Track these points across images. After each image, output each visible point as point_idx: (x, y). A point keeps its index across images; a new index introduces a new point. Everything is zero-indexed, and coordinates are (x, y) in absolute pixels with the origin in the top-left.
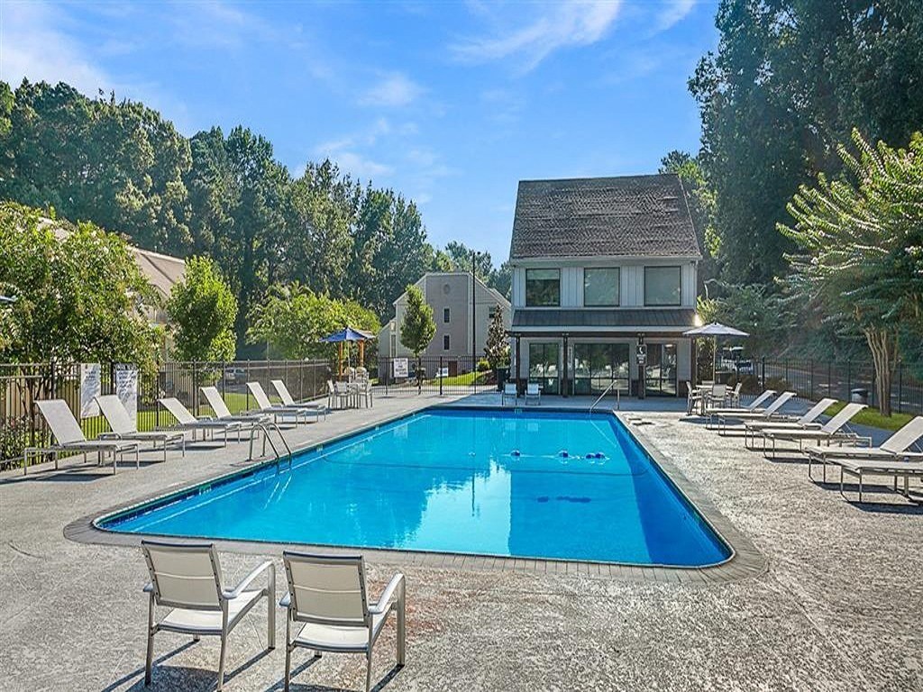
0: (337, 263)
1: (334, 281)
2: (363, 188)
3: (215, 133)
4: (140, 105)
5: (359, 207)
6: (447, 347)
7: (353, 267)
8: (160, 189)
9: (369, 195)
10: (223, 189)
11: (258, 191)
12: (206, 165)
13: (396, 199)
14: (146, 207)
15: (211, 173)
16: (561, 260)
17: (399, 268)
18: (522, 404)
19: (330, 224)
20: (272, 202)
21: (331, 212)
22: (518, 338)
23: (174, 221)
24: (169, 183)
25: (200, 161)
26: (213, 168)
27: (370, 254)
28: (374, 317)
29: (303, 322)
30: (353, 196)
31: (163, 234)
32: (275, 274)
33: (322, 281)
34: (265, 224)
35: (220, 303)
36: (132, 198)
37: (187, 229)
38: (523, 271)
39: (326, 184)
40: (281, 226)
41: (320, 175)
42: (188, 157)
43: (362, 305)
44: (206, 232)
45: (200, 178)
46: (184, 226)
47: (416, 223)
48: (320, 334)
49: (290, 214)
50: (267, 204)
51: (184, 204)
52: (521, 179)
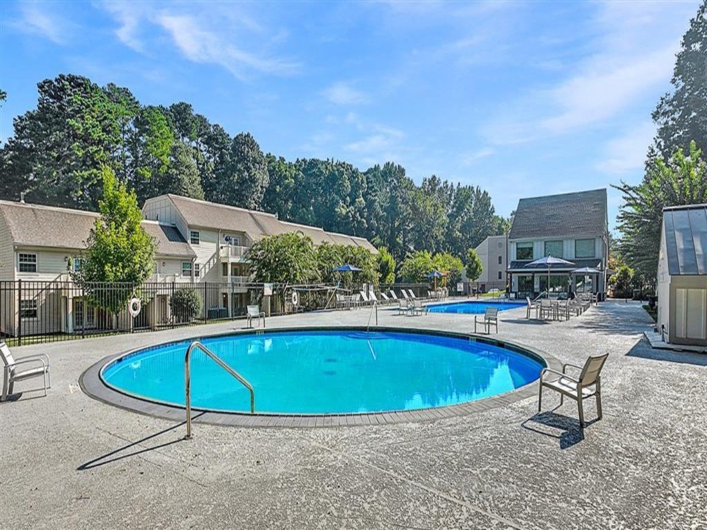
0: (439, 233)
1: (437, 243)
2: (455, 187)
3: (377, 168)
4: (344, 163)
5: (453, 198)
6: (500, 278)
7: (448, 235)
8: (353, 203)
9: (458, 191)
10: (381, 198)
11: (398, 196)
12: (373, 187)
13: (475, 191)
14: (347, 213)
15: (375, 191)
16: (533, 238)
17: (477, 232)
18: (506, 301)
19: (435, 213)
20: (405, 202)
21: (436, 205)
22: (511, 274)
23: (359, 218)
24: (357, 200)
25: (370, 185)
26: (376, 188)
27: (459, 226)
28: (460, 261)
29: (420, 268)
30: (449, 193)
31: (354, 225)
32: (407, 239)
33: (431, 243)
34: (402, 213)
35: (389, 263)
36: (342, 209)
37: (365, 221)
38: (515, 244)
39: (433, 190)
40: (410, 214)
41: (430, 184)
42: (365, 185)
43: (452, 255)
44: (373, 221)
45: (370, 194)
46: (363, 220)
47: (488, 204)
48: (427, 273)
49: (414, 208)
50: (403, 203)
51: (364, 208)
52: (521, 198)
